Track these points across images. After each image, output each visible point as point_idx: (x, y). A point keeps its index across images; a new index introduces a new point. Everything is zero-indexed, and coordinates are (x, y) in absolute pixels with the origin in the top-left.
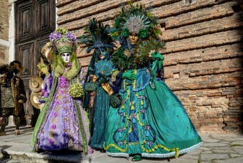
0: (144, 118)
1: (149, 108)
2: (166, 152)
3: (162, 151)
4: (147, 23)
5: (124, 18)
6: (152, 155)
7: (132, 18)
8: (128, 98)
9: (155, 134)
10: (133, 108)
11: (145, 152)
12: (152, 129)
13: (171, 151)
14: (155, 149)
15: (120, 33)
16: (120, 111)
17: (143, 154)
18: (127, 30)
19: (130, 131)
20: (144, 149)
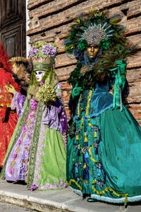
0: (97, 152)
2: (116, 197)
4: (110, 31)
5: (82, 28)
7: (91, 28)
8: (81, 127)
10: (86, 140)
11: (96, 193)
13: (121, 197)
14: (106, 192)
15: (76, 46)
17: (93, 196)
18: (85, 42)
20: (95, 190)
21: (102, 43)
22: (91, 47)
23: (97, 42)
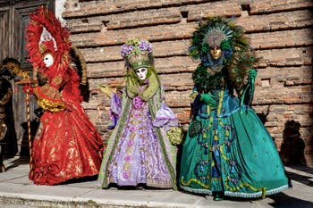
0: (229, 150)
1: (235, 141)
2: (253, 192)
3: (247, 189)
4: (229, 32)
6: (236, 194)
8: (210, 126)
9: (240, 170)
10: (216, 138)
11: (229, 190)
12: (237, 164)
14: (241, 188)
16: (201, 140)
17: (226, 193)
19: (213, 164)
20: (228, 187)
21: (222, 43)
22: (213, 49)
23: (218, 43)
